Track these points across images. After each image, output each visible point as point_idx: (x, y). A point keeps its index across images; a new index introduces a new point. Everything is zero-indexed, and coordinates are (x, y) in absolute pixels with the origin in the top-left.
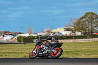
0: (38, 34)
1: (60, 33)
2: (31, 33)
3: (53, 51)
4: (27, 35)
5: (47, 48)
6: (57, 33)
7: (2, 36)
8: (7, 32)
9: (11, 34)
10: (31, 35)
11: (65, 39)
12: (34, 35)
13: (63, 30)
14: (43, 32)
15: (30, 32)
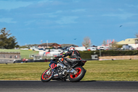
0: (98, 48)
1: (129, 47)
2: (89, 46)
3: (73, 71)
4: (82, 49)
5: (65, 67)
6: (124, 47)
7: (47, 50)
8: (54, 44)
9: (60, 48)
10: (88, 49)
11: (135, 54)
12: (92, 49)
13: (134, 42)
14: (105, 45)
15: (87, 45)
